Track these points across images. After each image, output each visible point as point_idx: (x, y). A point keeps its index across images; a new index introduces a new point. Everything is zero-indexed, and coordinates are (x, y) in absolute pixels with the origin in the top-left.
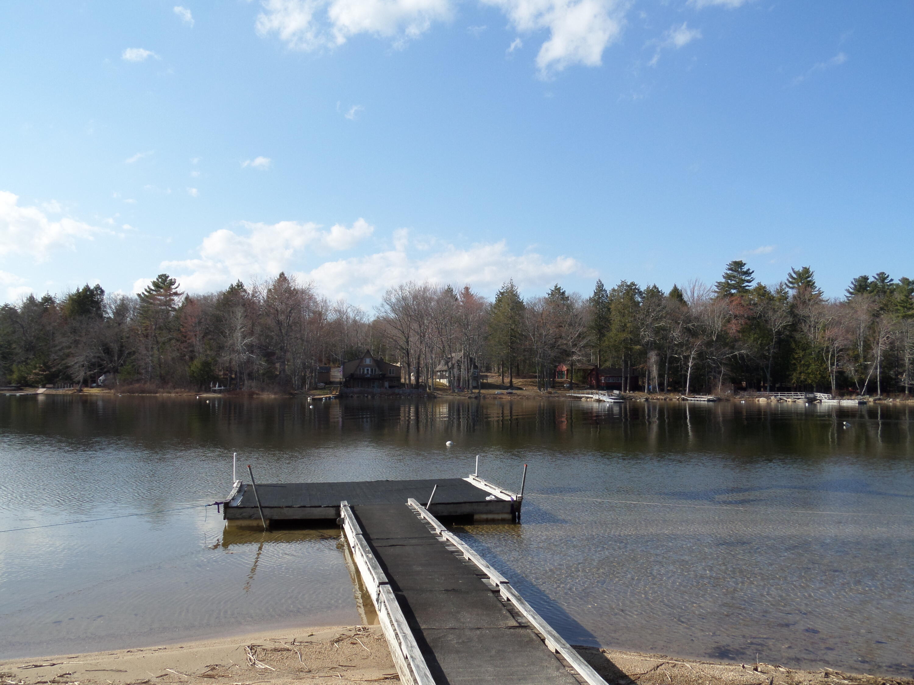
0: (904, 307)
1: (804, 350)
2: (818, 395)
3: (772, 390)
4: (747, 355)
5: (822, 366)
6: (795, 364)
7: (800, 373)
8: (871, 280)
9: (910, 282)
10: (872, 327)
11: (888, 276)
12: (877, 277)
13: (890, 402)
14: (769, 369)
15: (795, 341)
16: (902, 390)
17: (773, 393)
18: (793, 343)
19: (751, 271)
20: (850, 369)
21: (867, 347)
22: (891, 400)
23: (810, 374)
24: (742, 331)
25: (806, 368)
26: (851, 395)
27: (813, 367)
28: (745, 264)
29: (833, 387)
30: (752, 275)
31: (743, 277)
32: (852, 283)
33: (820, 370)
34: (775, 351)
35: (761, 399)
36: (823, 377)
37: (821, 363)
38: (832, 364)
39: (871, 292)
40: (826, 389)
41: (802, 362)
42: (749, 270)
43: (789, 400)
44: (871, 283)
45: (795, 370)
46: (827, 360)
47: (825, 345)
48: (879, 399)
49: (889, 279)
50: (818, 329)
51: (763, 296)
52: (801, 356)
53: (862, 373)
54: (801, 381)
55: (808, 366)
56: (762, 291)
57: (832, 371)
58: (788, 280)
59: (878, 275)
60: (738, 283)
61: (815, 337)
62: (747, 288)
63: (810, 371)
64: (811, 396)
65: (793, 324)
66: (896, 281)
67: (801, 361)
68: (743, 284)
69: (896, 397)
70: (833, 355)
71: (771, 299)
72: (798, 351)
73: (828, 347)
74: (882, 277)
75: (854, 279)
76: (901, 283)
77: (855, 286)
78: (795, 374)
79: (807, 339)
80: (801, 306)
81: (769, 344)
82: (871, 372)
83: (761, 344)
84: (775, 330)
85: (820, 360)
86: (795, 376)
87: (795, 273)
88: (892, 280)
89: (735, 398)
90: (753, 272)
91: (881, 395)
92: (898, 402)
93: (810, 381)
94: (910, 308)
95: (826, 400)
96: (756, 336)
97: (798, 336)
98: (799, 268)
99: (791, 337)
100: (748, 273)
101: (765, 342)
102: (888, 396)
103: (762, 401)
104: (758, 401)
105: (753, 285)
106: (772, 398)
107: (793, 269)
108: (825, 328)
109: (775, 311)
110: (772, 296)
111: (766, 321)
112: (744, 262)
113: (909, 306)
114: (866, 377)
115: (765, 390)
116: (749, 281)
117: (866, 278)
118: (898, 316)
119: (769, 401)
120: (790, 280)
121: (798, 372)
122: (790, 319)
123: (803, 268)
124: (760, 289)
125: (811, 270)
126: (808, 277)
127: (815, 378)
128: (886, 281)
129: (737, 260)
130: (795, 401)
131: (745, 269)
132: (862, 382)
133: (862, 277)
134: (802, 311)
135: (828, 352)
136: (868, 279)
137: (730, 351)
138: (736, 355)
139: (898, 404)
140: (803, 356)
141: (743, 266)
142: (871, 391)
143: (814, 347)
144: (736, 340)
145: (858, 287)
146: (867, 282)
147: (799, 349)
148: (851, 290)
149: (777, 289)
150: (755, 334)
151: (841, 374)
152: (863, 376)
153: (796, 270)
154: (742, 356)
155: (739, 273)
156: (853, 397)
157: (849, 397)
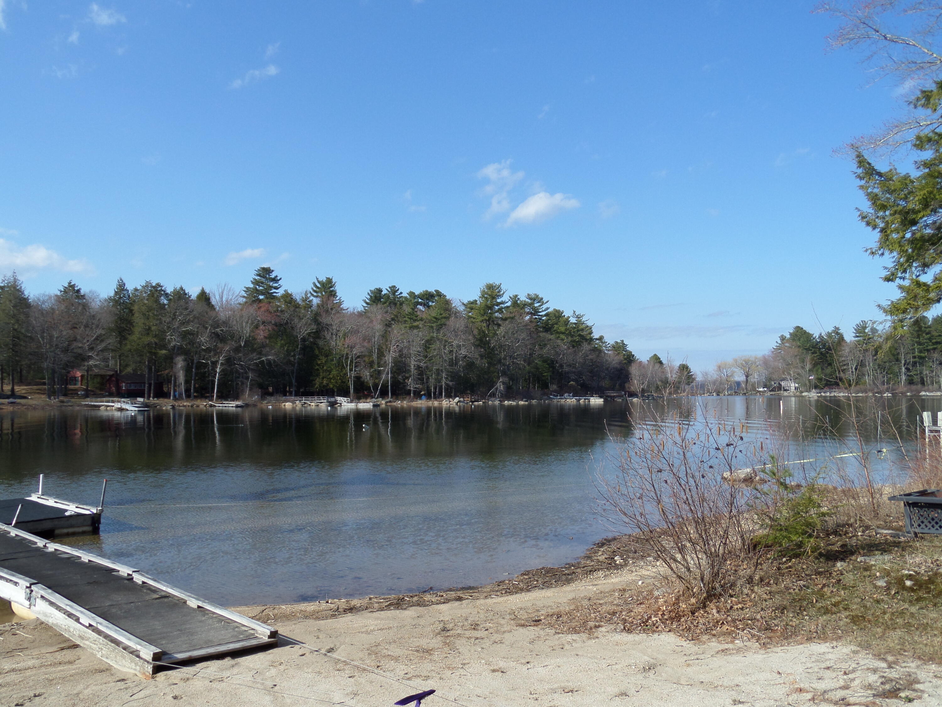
0: (410, 319)
1: (327, 356)
2: (339, 399)
3: (297, 395)
4: (274, 361)
5: (342, 371)
6: (318, 370)
7: (323, 378)
8: (384, 292)
9: (416, 296)
10: (385, 336)
11: (398, 289)
12: (389, 290)
13: (398, 404)
14: (295, 374)
15: (318, 348)
16: (408, 393)
17: (298, 398)
18: (316, 349)
19: (278, 278)
20: (366, 375)
21: (381, 354)
22: (399, 402)
23: (331, 379)
24: (270, 337)
25: (328, 373)
26: (366, 398)
27: (334, 372)
28: (273, 271)
29: (352, 391)
30: (280, 282)
31: (271, 284)
32: (368, 294)
33: (341, 376)
34: (300, 356)
35: (287, 404)
36: (343, 382)
37: (342, 369)
38: (351, 370)
39: (385, 303)
40: (345, 393)
41: (325, 368)
42: (277, 276)
43: (313, 404)
44: (385, 294)
45: (318, 375)
46: (347, 366)
47: (345, 352)
48: (390, 402)
49: (399, 292)
50: (339, 336)
51: (290, 303)
52: (324, 362)
53: (376, 378)
54: (324, 386)
55: (330, 372)
56: (288, 300)
57: (351, 376)
58: (312, 288)
59: (390, 288)
60: (266, 289)
61: (336, 344)
62: (275, 294)
63: (331, 376)
64: (332, 400)
65: (317, 332)
66: (405, 294)
67: (323, 367)
68: (271, 290)
69: (403, 399)
70: (351, 361)
71: (297, 306)
72: (321, 357)
73: (347, 354)
74: (394, 290)
75: (370, 291)
76: (408, 297)
77: (371, 296)
78: (318, 379)
79: (329, 347)
80: (324, 315)
81: (295, 350)
82: (384, 376)
83: (288, 350)
84: (300, 337)
85: (341, 365)
86: (317, 382)
87: (319, 282)
88: (401, 293)
89: (262, 403)
90: (280, 279)
91: (392, 398)
92: (405, 404)
93: (331, 386)
94: (416, 320)
95: (345, 404)
96: (282, 342)
97: (321, 343)
98: (323, 279)
99: (315, 344)
100: (275, 280)
101: (291, 348)
102: (397, 399)
103: (288, 405)
104: (285, 405)
105: (280, 292)
106: (297, 402)
107: (317, 279)
108: (345, 335)
109: (300, 319)
110: (298, 303)
111: (292, 328)
112: (272, 269)
113: (414, 318)
114: (380, 381)
115: (291, 394)
116: (276, 288)
117: (380, 291)
118: (406, 327)
119: (295, 405)
120: (315, 289)
121: (321, 377)
122: (314, 327)
123: (327, 278)
124: (287, 297)
125: (334, 281)
126: (331, 287)
127: (336, 382)
128: (397, 294)
129: (265, 267)
130: (318, 405)
131: (273, 275)
132: (376, 386)
133: (377, 289)
134: (325, 320)
135: (347, 358)
136: (382, 291)
137: (258, 356)
138: (263, 360)
139: (405, 405)
140: (325, 362)
141: (271, 273)
142: (384, 394)
143: (335, 354)
144: (263, 346)
145: (373, 298)
146: (380, 294)
147: (321, 355)
148: (368, 301)
149: (303, 298)
150: (282, 339)
151: (358, 379)
152: (377, 381)
153: (320, 279)
154: (269, 362)
155: (267, 279)
156: (368, 401)
157: (364, 400)
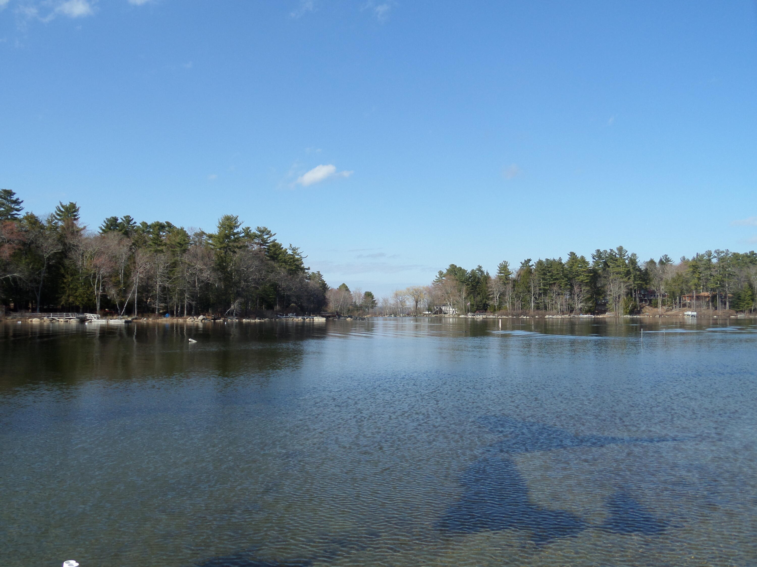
0: (155, 243)
1: (72, 275)
2: (88, 315)
3: (43, 311)
4: (20, 279)
5: (88, 290)
6: (64, 288)
7: (69, 296)
8: (120, 221)
9: (148, 226)
10: (132, 258)
11: (133, 219)
12: (124, 219)
13: (144, 321)
14: (39, 292)
15: (64, 267)
16: (153, 311)
17: (46, 314)
18: (62, 268)
19: (20, 201)
20: (112, 292)
21: (127, 275)
22: (145, 319)
23: (77, 297)
24: (14, 255)
25: (74, 291)
26: (113, 316)
27: (81, 290)
28: (14, 194)
29: (98, 308)
30: (22, 205)
31: (13, 206)
32: (105, 222)
33: (87, 294)
34: (46, 275)
35: (34, 320)
36: (90, 300)
37: (88, 288)
38: (98, 289)
39: (120, 231)
40: (93, 311)
41: (71, 286)
42: (18, 199)
43: (62, 320)
44: (120, 223)
45: (64, 293)
46: (94, 285)
47: (93, 272)
48: (136, 319)
49: (133, 221)
50: (86, 257)
51: (35, 224)
52: (70, 280)
53: (123, 297)
54: (69, 303)
55: (76, 289)
56: (33, 220)
57: (98, 295)
58: (56, 212)
59: (125, 217)
60: (8, 210)
61: (83, 264)
62: (16, 216)
63: (77, 294)
64: (81, 316)
65: (62, 252)
66: (138, 224)
67: (69, 285)
68: (12, 211)
69: (148, 317)
70: (99, 281)
71: (42, 227)
72: (67, 276)
73: (95, 274)
74: (128, 219)
75: (107, 219)
76: (141, 226)
77: (107, 224)
78: (63, 297)
79: (76, 266)
80: (69, 236)
81: (40, 269)
82: (130, 296)
83: (32, 268)
84: (46, 256)
85: (88, 284)
86: (64, 298)
87: (63, 206)
88: (135, 223)
89: (6, 319)
90: (22, 202)
91: (138, 315)
92: (151, 320)
93: (78, 303)
94: (160, 245)
95: (96, 320)
96: (27, 260)
97: (67, 262)
98: (66, 203)
99: (60, 264)
100: (16, 202)
101: (36, 266)
102: (143, 316)
103: (35, 321)
104: (31, 321)
105: (21, 215)
106: (45, 318)
107: (61, 203)
108: (92, 257)
109: (46, 239)
110: (43, 225)
111: (37, 247)
112: (14, 191)
113: (159, 243)
114: (126, 300)
115: (34, 310)
116: (18, 210)
117: (116, 219)
118: (151, 251)
119: (42, 321)
120: (58, 212)
121: (67, 295)
122: (60, 247)
123: (71, 203)
124: (32, 218)
125: (77, 206)
126: (75, 212)
127: (83, 300)
128: (131, 223)
129: (7, 189)
130: (67, 321)
131: (14, 198)
132: (122, 304)
133: (113, 218)
134: (70, 241)
135: (94, 277)
136: (118, 220)
137: (3, 273)
138: (8, 277)
139: (151, 322)
140: (72, 280)
141: (13, 195)
142: (129, 312)
143: (82, 274)
144: (8, 264)
145: (109, 225)
146: (116, 222)
147: (68, 274)
148: (103, 228)
149: (49, 220)
150: (26, 258)
151: (104, 298)
152: (123, 299)
153: (64, 204)
154: (14, 279)
155: (8, 201)
156: (115, 317)
157: (111, 317)
